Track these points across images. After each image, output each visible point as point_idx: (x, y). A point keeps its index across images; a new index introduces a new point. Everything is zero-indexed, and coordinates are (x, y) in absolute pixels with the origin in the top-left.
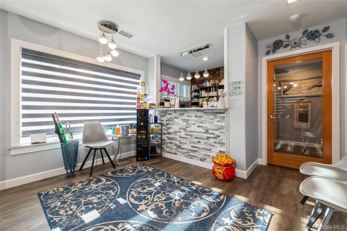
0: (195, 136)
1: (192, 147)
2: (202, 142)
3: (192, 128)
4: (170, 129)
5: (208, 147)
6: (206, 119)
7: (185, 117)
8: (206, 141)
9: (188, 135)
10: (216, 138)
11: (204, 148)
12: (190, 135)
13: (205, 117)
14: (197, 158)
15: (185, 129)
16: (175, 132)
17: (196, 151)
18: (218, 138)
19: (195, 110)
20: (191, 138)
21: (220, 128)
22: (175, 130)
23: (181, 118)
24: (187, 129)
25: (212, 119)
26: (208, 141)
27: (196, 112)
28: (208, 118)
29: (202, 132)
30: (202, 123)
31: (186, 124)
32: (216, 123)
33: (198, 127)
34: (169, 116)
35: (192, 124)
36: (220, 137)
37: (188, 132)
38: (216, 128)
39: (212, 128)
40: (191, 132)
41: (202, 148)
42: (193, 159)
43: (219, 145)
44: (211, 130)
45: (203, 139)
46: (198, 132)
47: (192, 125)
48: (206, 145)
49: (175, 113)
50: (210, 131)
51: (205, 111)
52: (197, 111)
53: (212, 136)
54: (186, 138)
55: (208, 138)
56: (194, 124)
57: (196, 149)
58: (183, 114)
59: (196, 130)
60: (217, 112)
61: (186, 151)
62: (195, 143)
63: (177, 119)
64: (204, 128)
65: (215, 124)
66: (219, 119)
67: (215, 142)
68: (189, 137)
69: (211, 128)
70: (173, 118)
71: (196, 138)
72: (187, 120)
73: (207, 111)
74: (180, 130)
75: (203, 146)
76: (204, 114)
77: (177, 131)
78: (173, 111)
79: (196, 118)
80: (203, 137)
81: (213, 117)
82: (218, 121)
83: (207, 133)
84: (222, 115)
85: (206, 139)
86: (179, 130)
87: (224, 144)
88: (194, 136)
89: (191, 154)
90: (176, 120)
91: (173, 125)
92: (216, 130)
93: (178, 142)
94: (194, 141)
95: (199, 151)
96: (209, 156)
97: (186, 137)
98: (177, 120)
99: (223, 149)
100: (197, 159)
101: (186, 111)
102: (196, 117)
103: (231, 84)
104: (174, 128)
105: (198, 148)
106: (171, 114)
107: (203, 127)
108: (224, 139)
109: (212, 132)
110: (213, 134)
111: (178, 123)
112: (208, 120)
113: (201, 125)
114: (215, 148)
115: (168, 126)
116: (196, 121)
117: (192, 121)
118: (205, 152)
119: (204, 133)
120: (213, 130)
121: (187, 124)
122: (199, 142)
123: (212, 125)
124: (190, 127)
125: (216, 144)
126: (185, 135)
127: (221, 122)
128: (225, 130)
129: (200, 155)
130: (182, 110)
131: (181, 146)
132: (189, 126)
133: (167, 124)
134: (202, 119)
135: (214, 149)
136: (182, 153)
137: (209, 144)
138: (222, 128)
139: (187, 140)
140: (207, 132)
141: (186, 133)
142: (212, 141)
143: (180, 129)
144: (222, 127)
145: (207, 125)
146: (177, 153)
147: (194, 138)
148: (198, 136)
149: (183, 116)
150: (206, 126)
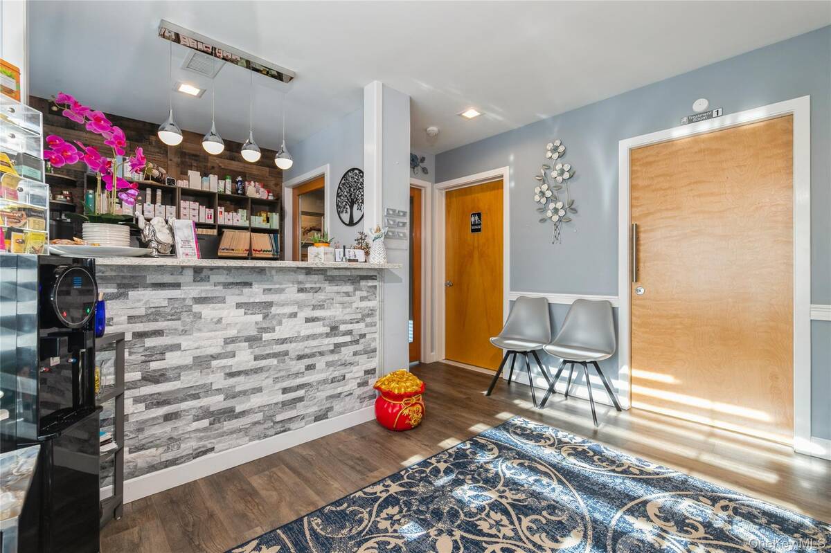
0: (297, 353)
1: (285, 391)
2: (320, 363)
3: (285, 329)
4: (163, 354)
5: (336, 374)
6: (332, 295)
7: (256, 293)
8: (330, 358)
9: (268, 356)
10: (356, 342)
11: (325, 381)
12: (275, 355)
13: (330, 289)
14: (303, 418)
15: (252, 340)
16: (202, 363)
17: (301, 399)
18: (362, 341)
19: (298, 268)
20: (284, 361)
21: (368, 315)
22: (198, 353)
23: (233, 297)
24: (264, 335)
25: (347, 294)
26: (335, 357)
27: (302, 277)
28: (338, 293)
29: (321, 335)
30: (320, 306)
31: (259, 318)
32: (359, 304)
33: (308, 320)
34: (159, 298)
35: (284, 314)
36: (367, 337)
37: (269, 344)
38: (359, 316)
39: (348, 318)
40: (283, 341)
41: (319, 383)
42: (289, 429)
43: (362, 359)
44: (344, 322)
45: (321, 354)
46: (308, 337)
47: (284, 321)
48: (332, 368)
49: (202, 280)
50: (343, 328)
51: (329, 273)
52: (303, 271)
53: (348, 339)
54: (256, 371)
55: (338, 346)
56: (294, 315)
57: (301, 393)
58: (248, 284)
59: (299, 332)
60: (360, 276)
61: (259, 417)
62: (297, 375)
63: (211, 305)
64: (327, 322)
65: (355, 306)
66: (365, 294)
67: (355, 354)
68: (274, 361)
69: (344, 318)
70: (189, 302)
71: (300, 358)
72: (265, 302)
73: (336, 273)
74: (230, 347)
75: (322, 376)
76: (326, 280)
77: (212, 356)
78: (190, 273)
79: (302, 296)
80: (321, 349)
81: (349, 288)
82: (362, 299)
83: (335, 335)
84: (371, 283)
85: (332, 352)
86: (223, 348)
87: (374, 351)
88: (293, 354)
89: (279, 418)
90: (207, 311)
91: (184, 332)
92: (358, 322)
93: (221, 397)
94: (294, 370)
95: (312, 393)
96: (339, 397)
97: (262, 365)
98: (214, 309)
99: (373, 364)
100: (303, 423)
101: (261, 270)
102: (301, 290)
103: (391, 212)
104: (196, 345)
105: (306, 388)
106: (177, 286)
107: (324, 319)
108: (374, 339)
109: (349, 327)
110: (350, 333)
111: (219, 321)
112: (339, 298)
113: (318, 313)
114: (355, 369)
115: (150, 342)
116: (301, 305)
117: (288, 304)
118: (330, 390)
119: (327, 335)
120: (351, 323)
121: (264, 318)
122: (310, 367)
123: (348, 310)
124: (277, 328)
125: (357, 358)
126: (256, 358)
127: (369, 300)
128: (377, 317)
129: (314, 405)
130: (242, 268)
131: (232, 410)
132: (274, 322)
133: (140, 335)
134: (321, 296)
135: (354, 371)
136: (240, 430)
137: (339, 363)
138: (371, 313)
139: (264, 375)
140: (334, 329)
141: (258, 352)
142: (347, 352)
143: (228, 341)
144: (371, 310)
145: (335, 312)
146: (210, 446)
147: (291, 359)
148: (307, 351)
149: (246, 290)
150: (334, 314)
